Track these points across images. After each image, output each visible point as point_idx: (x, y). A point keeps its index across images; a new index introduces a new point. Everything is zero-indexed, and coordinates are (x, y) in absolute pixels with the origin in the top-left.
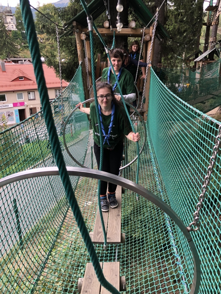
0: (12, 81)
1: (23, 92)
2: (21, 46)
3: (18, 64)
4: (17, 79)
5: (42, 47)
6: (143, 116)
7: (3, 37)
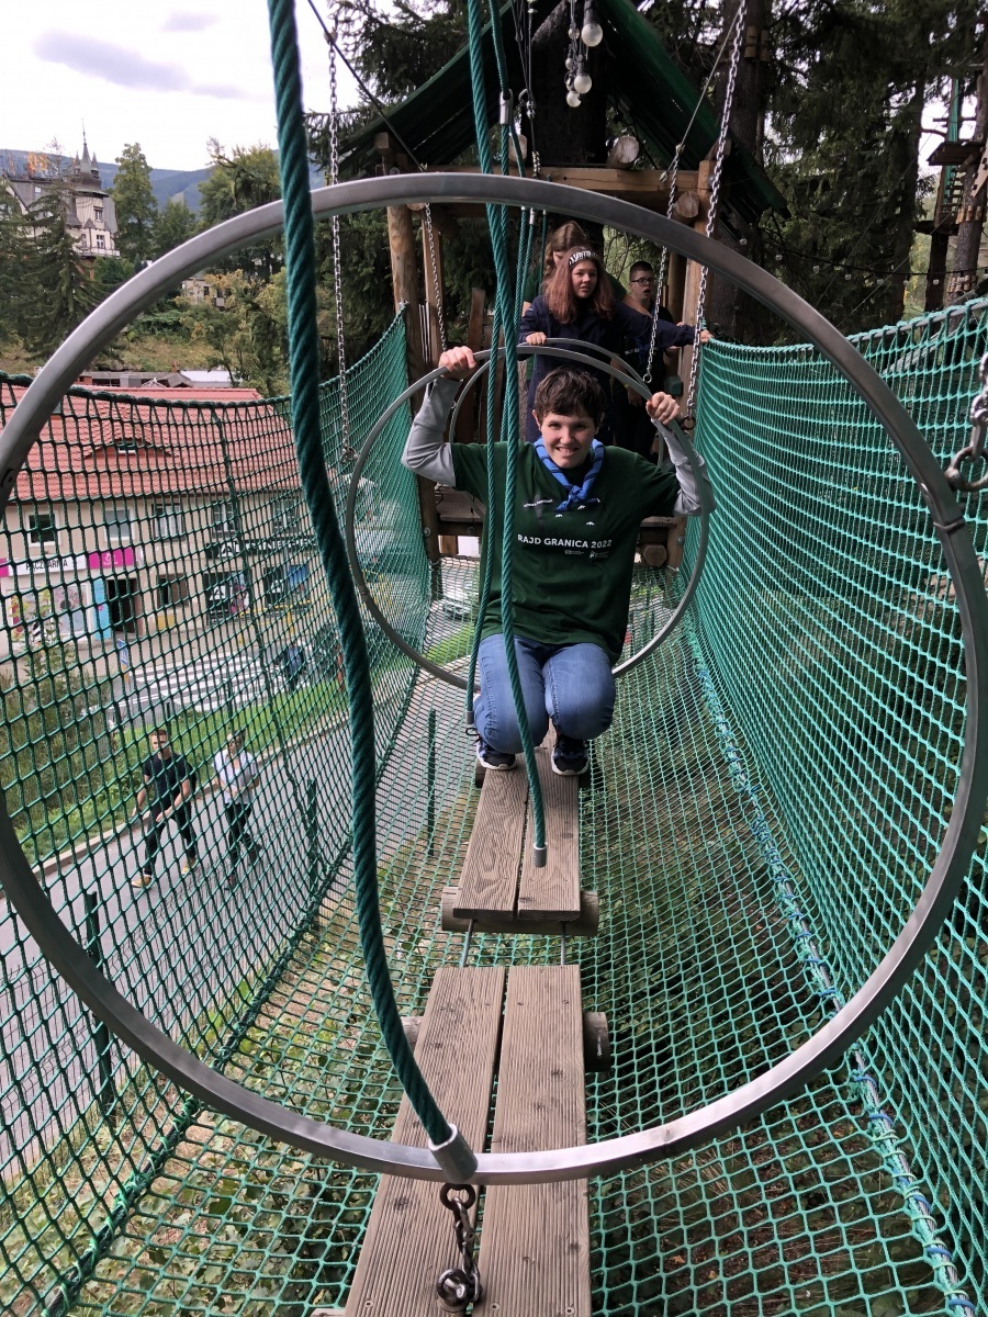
0: (87, 458)
1: (135, 505)
5: (220, 327)
6: (665, 544)
7: (56, 283)
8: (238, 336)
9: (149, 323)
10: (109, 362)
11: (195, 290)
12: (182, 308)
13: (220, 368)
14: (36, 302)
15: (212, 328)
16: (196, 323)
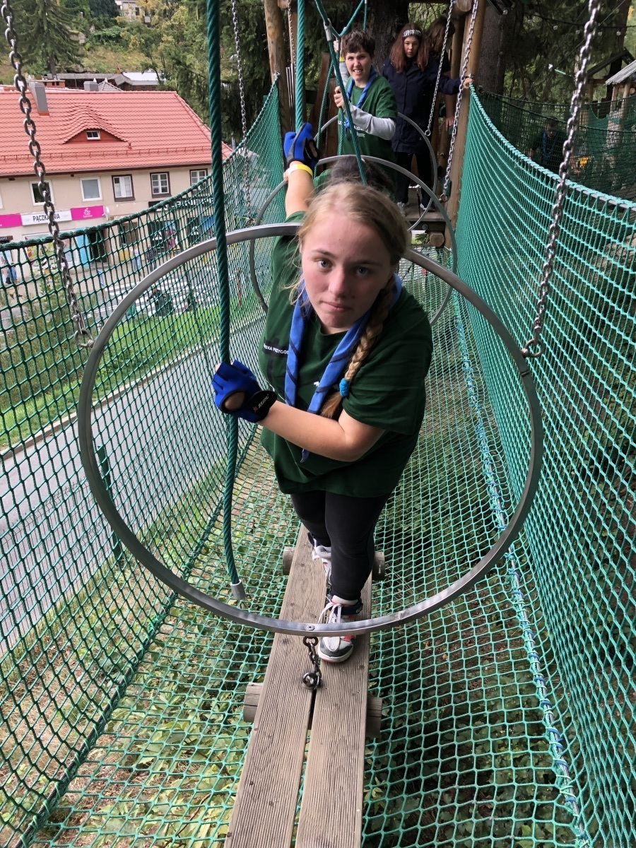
0: (67, 143)
1: (100, 177)
2: (87, 37)
3: (82, 91)
4: (82, 135)
5: (149, 39)
6: (443, 233)
7: (34, 9)
8: (162, 46)
9: (99, 36)
10: (73, 66)
11: (130, 11)
12: (122, 25)
13: (150, 70)
14: (22, 23)
15: (143, 40)
16: (132, 37)
